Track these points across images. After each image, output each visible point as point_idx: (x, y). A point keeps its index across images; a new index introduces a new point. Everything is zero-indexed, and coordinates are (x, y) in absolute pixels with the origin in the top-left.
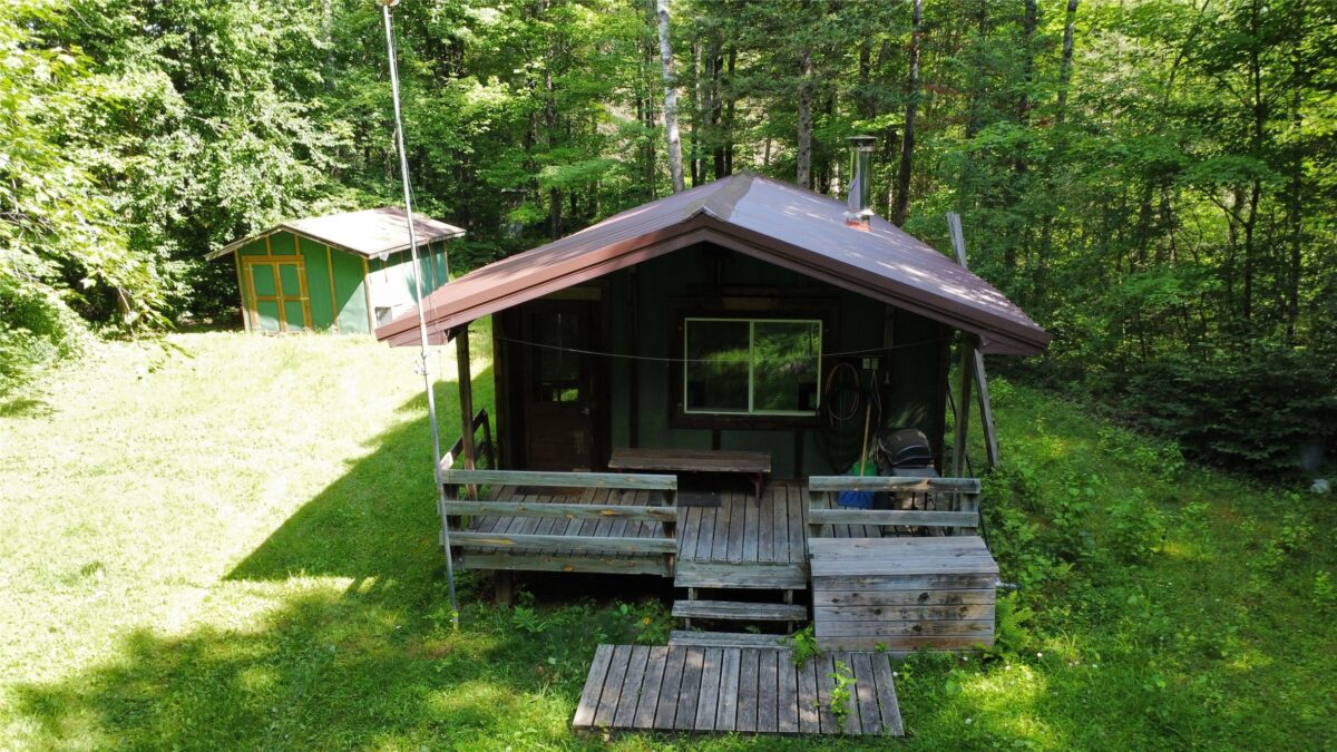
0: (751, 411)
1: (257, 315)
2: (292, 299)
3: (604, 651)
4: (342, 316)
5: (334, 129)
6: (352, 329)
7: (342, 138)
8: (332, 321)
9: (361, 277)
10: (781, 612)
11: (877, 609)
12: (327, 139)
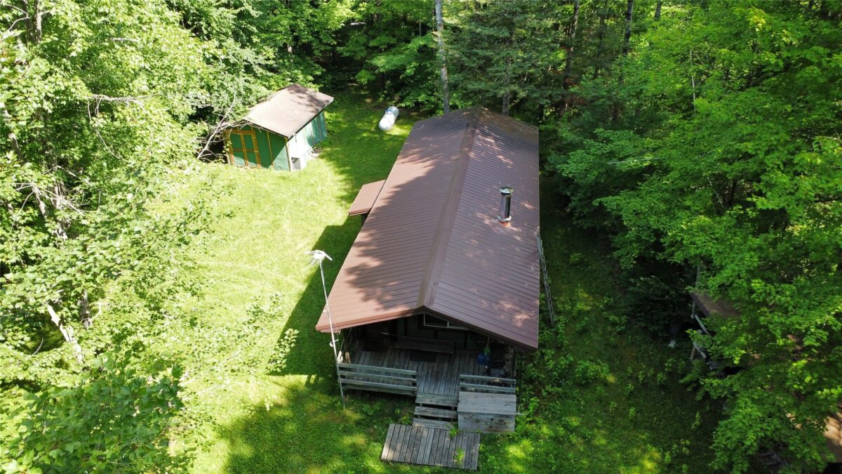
0: (448, 326)
1: (233, 157)
2: (250, 151)
3: (392, 426)
4: (275, 161)
5: (264, 53)
6: (281, 168)
7: (268, 59)
8: (271, 163)
9: (285, 144)
10: (449, 414)
11: (478, 421)
12: (261, 59)
